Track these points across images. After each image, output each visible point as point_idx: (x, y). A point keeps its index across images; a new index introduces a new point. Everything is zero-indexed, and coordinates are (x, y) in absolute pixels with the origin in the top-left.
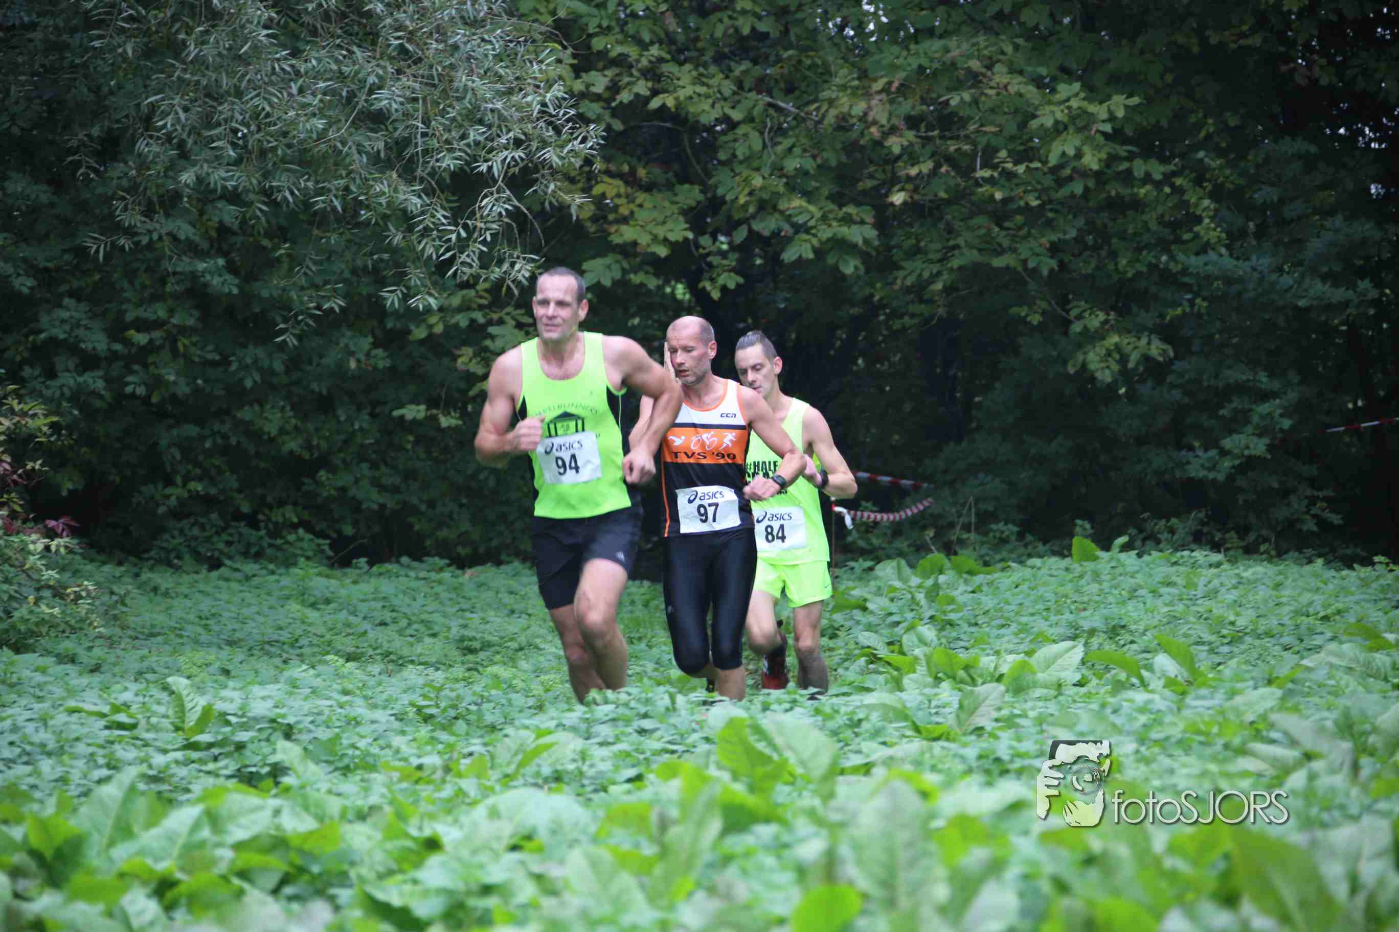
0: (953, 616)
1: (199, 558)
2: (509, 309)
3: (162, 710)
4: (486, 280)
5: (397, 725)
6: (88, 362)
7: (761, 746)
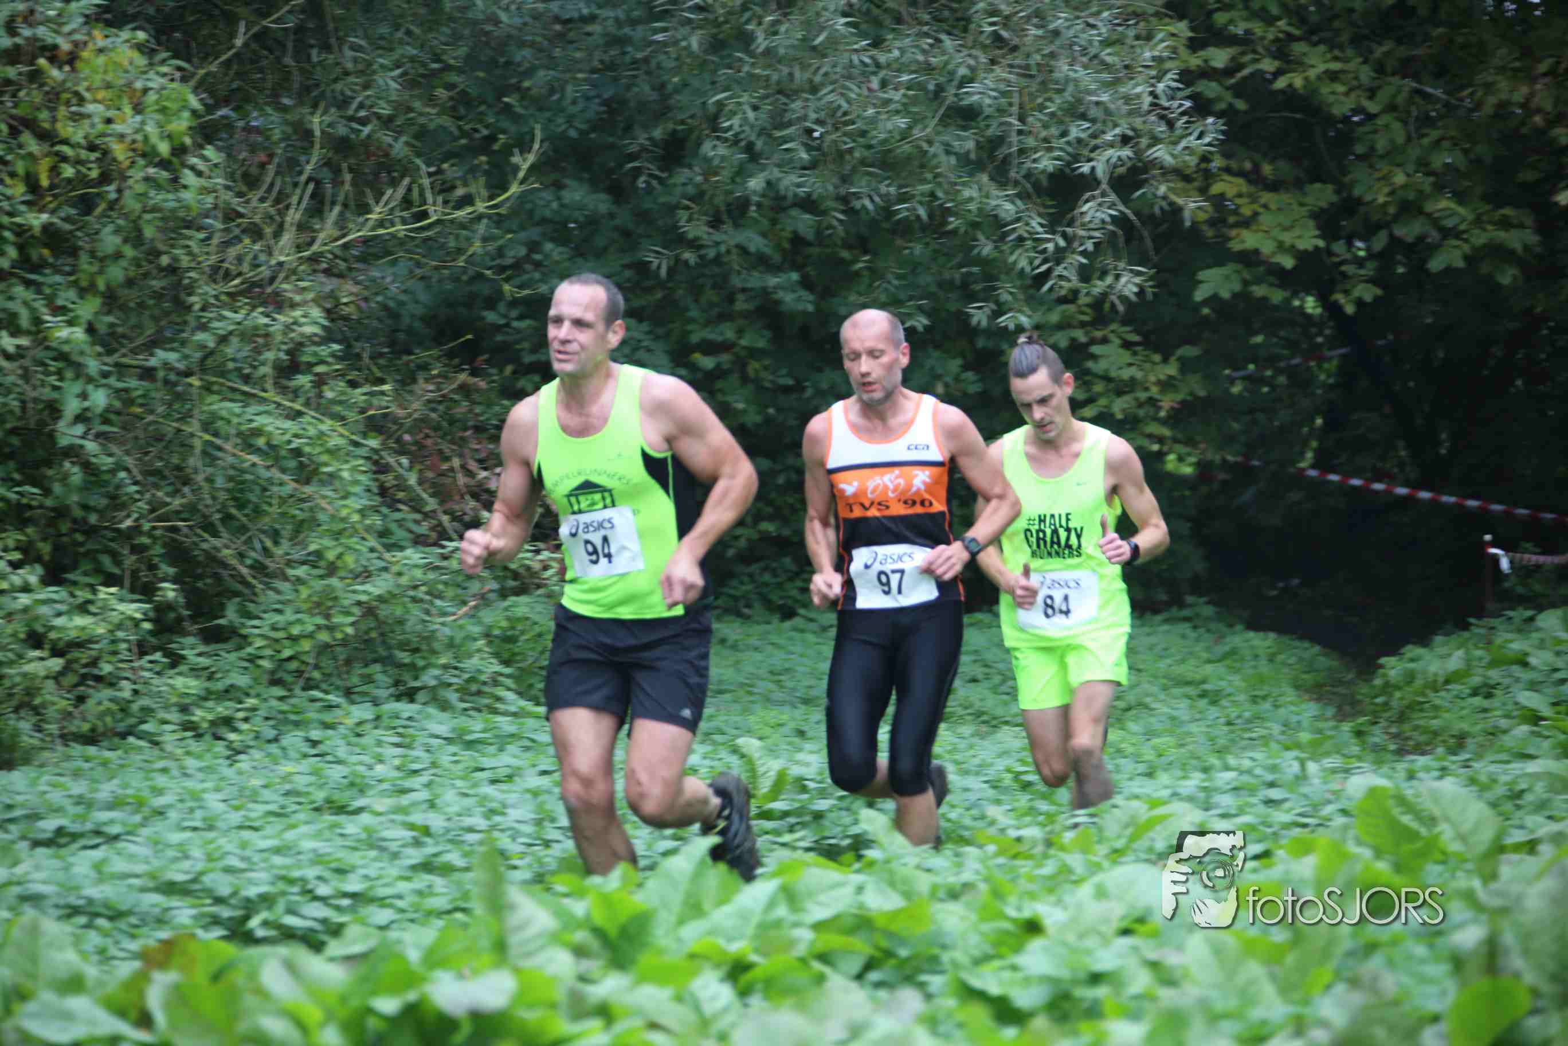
1: (770, 606)
2: (1114, 326)
4: (1088, 294)
5: (991, 793)
7: (1406, 819)
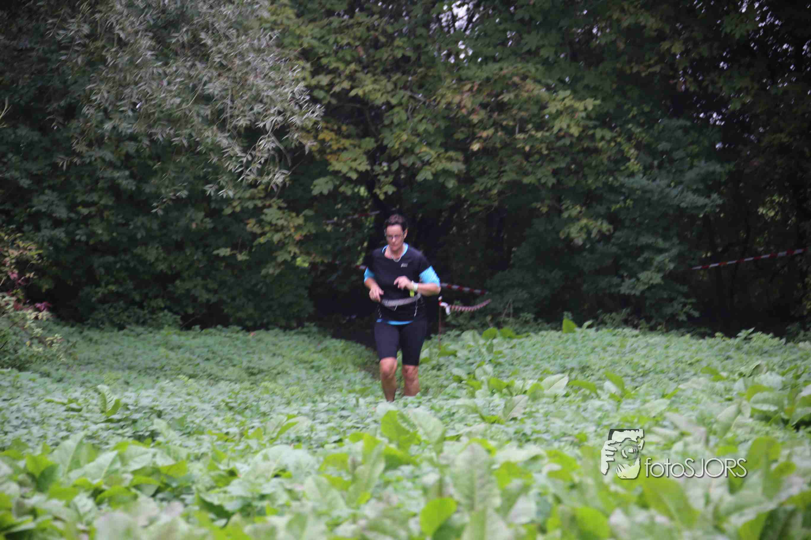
0: (501, 360)
1: (113, 324)
2: (275, 199)
3: (94, 402)
4: (261, 183)
5: (215, 411)
6: (57, 223)
7: (404, 425)
